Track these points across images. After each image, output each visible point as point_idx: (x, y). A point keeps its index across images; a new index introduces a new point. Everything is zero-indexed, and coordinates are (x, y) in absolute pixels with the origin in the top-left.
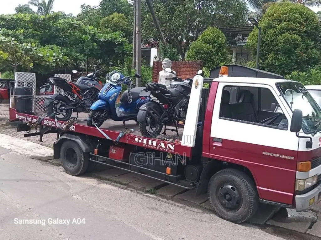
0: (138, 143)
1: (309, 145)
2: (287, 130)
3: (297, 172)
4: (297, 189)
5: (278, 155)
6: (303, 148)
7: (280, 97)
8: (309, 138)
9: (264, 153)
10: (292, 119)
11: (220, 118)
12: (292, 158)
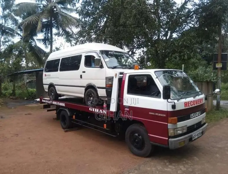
0: (91, 111)
1: (174, 107)
2: (160, 98)
3: (168, 124)
4: (170, 135)
5: (157, 114)
6: (170, 109)
7: (156, 79)
8: (174, 103)
9: (150, 113)
10: (163, 91)
11: (128, 94)
12: (165, 115)
